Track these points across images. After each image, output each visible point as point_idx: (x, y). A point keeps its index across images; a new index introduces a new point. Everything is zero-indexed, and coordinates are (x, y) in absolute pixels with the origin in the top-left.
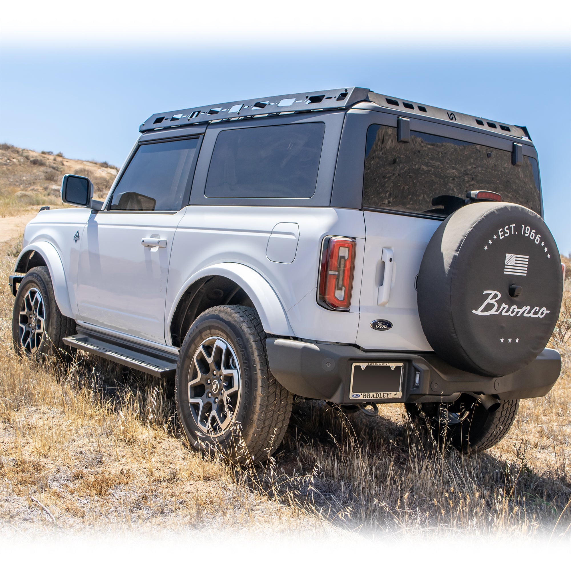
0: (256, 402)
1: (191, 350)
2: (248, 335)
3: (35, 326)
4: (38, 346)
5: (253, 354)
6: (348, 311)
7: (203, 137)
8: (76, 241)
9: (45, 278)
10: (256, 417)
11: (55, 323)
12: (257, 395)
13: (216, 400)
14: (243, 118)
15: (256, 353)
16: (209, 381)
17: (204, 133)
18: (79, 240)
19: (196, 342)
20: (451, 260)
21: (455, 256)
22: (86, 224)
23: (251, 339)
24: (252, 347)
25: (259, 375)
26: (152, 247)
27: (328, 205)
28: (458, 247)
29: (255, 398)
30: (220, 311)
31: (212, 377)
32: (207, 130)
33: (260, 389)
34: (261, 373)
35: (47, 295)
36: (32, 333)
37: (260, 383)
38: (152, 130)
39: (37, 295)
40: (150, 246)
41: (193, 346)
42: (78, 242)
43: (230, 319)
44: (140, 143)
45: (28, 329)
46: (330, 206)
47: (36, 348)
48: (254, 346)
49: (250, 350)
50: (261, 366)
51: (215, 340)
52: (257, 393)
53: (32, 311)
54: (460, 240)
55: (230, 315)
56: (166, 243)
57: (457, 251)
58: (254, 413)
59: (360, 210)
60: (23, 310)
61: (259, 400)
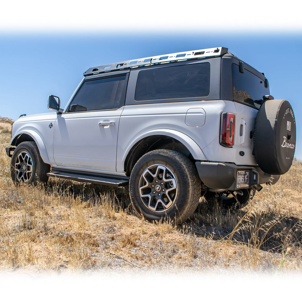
0: (189, 193)
1: (140, 172)
2: (180, 162)
3: (26, 169)
4: (29, 178)
5: (185, 170)
6: (232, 147)
7: (128, 75)
8: (51, 128)
9: (31, 146)
10: (189, 200)
11: (39, 167)
12: (190, 190)
13: (159, 195)
14: (153, 64)
15: (186, 170)
16: (153, 186)
17: (129, 73)
18: (53, 127)
19: (144, 168)
20: (275, 123)
21: (276, 121)
22: (56, 119)
23: (183, 163)
24: (183, 167)
25: (190, 180)
26: (105, 126)
27: (219, 99)
28: (276, 117)
29: (189, 191)
30: (159, 152)
31: (155, 183)
32: (131, 71)
33: (191, 187)
34: (191, 179)
35: (34, 154)
36: (24, 173)
37: (190, 184)
38: (92, 74)
39: (27, 155)
40: (103, 125)
41: (142, 170)
42: (52, 128)
43: (167, 155)
44: (85, 81)
45: (21, 171)
46: (220, 99)
47: (27, 179)
48: (185, 167)
49: (183, 168)
50: (190, 176)
51: (158, 166)
52: (190, 189)
53: (23, 163)
54: (276, 114)
55: (167, 153)
56: (115, 123)
57: (276, 119)
58: (188, 199)
59: (232, 101)
60: (18, 162)
61: (191, 192)
